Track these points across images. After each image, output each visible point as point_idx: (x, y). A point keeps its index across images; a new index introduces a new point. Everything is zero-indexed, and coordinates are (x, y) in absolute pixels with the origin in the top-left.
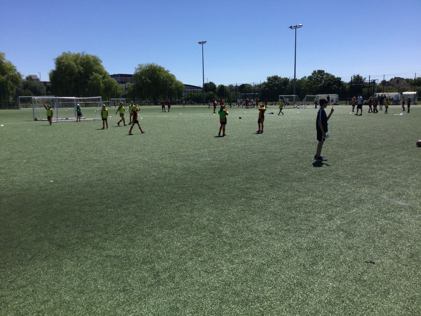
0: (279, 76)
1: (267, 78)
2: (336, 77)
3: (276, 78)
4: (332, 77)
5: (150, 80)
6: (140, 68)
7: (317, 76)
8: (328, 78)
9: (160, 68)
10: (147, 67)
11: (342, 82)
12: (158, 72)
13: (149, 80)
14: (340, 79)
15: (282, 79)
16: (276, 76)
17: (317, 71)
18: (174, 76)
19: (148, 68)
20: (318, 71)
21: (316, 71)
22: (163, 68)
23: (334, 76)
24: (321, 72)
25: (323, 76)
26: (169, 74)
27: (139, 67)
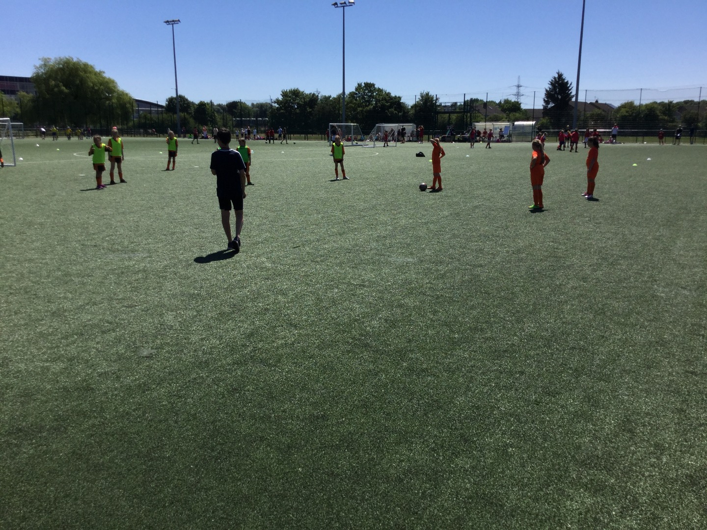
0: (301, 90)
1: (281, 93)
2: (393, 95)
3: (296, 93)
4: (387, 95)
5: (66, 88)
6: (45, 65)
7: (364, 93)
8: (381, 97)
9: (86, 65)
10: (59, 64)
11: (403, 103)
12: (82, 74)
13: (64, 88)
14: (400, 98)
15: (307, 95)
16: (297, 90)
17: (363, 85)
18: (113, 82)
19: (61, 66)
20: (364, 83)
21: (361, 84)
22: (92, 67)
23: (389, 94)
24: (369, 86)
25: (373, 93)
26: (104, 78)
27: (43, 63)
